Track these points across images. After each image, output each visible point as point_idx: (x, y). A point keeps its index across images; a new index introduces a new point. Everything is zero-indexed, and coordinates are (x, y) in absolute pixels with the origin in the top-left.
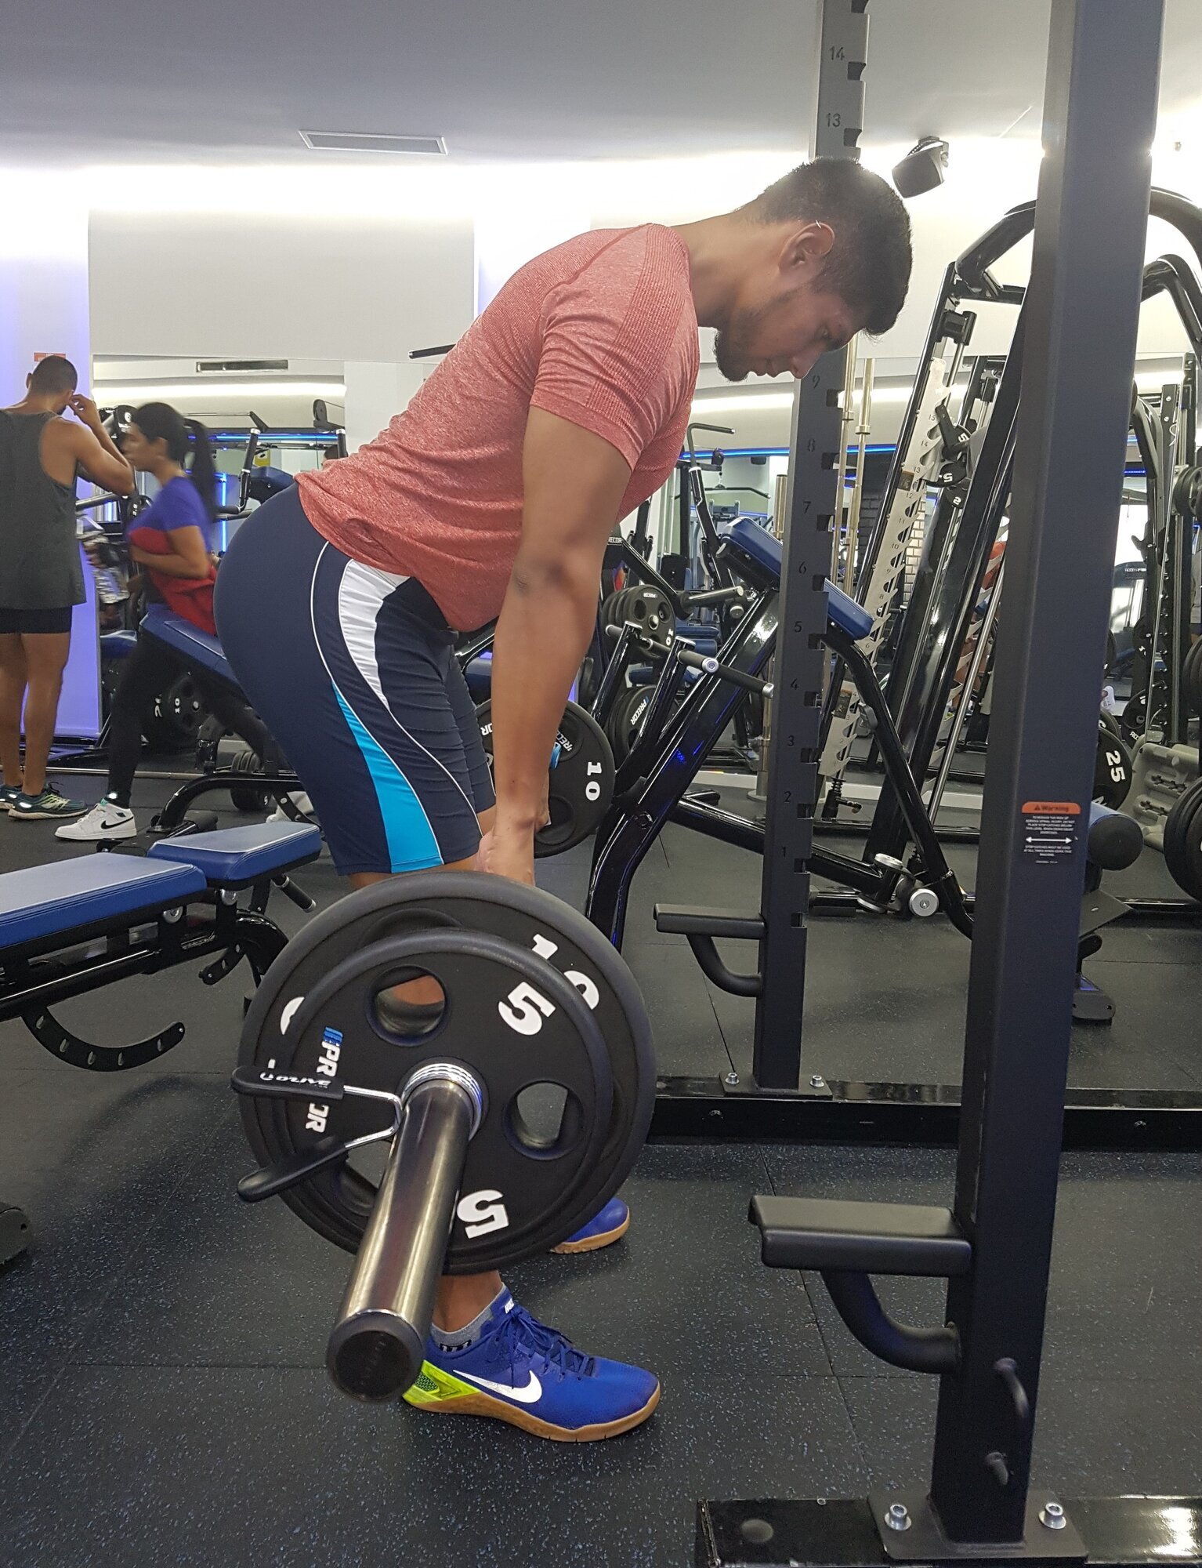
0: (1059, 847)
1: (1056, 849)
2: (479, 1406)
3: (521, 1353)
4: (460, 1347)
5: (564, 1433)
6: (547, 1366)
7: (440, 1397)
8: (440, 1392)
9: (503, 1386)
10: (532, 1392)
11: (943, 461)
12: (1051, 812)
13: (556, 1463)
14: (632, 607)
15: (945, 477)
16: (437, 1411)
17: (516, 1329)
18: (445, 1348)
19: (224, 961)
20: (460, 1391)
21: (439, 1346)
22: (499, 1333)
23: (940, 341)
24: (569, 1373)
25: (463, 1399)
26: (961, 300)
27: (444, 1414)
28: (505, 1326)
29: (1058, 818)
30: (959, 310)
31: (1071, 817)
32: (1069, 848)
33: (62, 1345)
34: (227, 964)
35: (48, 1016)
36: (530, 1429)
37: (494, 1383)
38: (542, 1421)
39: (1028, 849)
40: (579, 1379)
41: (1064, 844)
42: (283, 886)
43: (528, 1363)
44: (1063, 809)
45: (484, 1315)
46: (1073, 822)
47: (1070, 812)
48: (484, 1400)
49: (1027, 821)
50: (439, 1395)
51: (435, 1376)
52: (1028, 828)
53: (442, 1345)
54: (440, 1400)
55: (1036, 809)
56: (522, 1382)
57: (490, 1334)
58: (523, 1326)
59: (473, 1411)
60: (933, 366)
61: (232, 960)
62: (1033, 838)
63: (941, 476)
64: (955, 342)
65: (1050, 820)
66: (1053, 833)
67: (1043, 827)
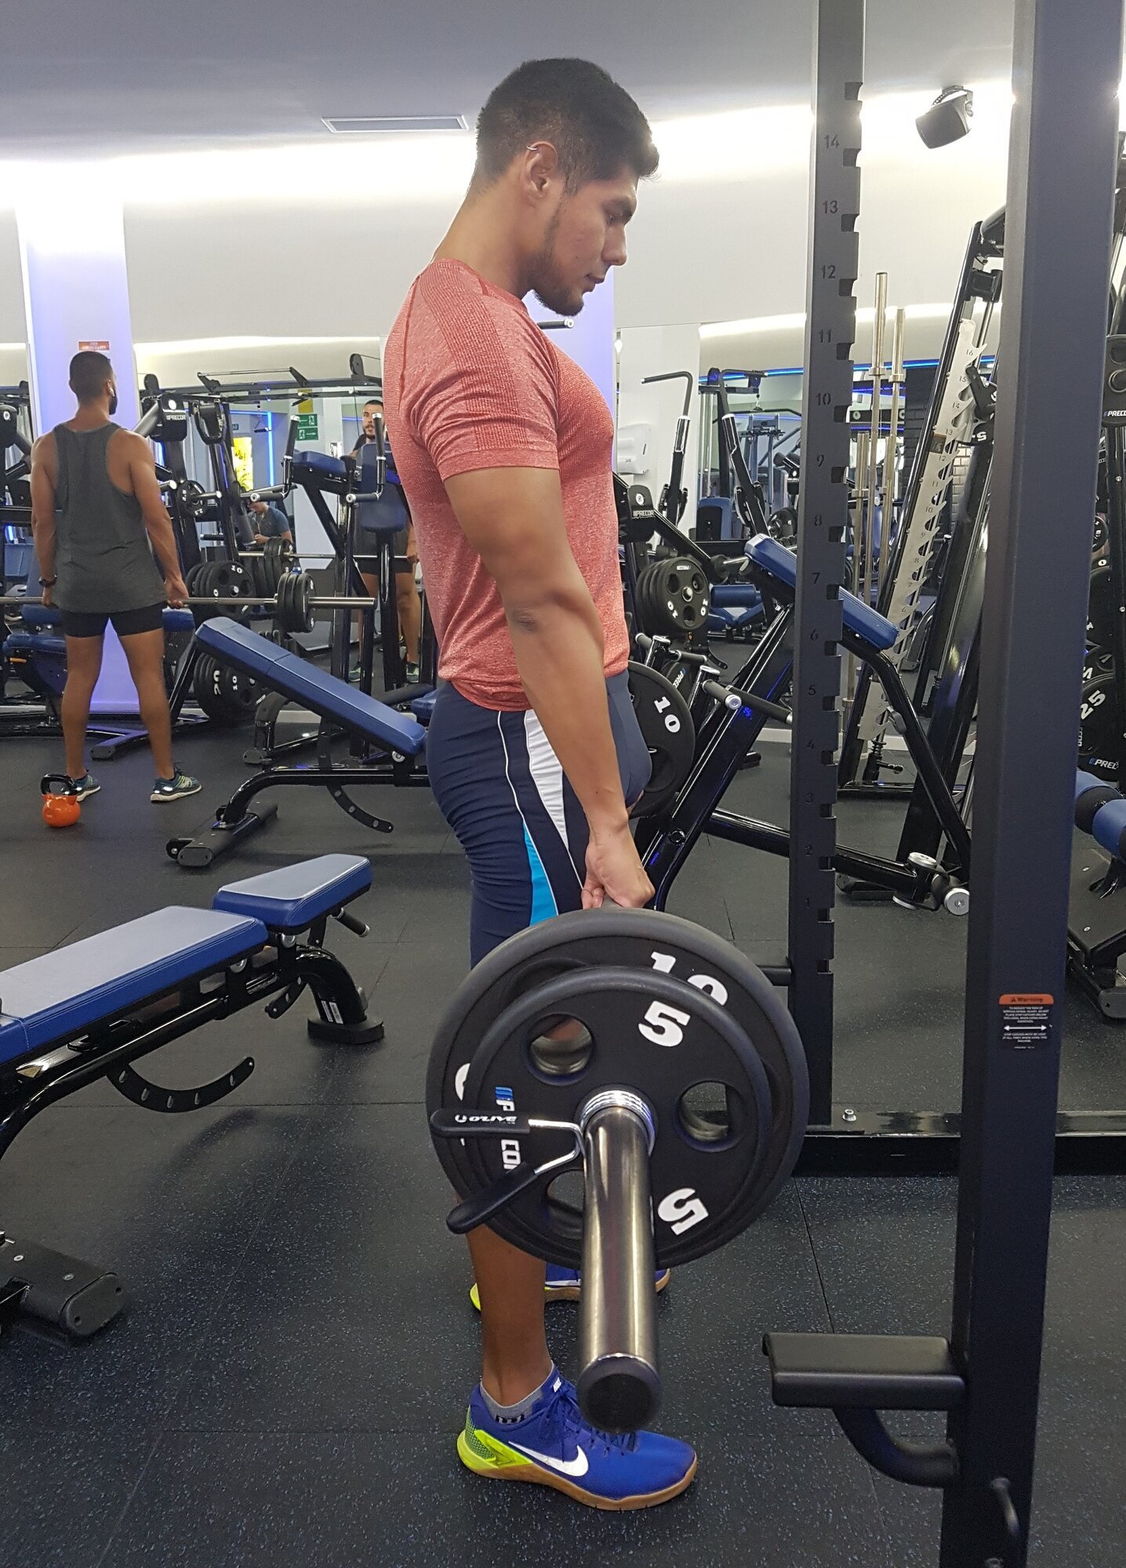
0: (1035, 1034)
1: (1033, 1036)
2: (531, 1475)
3: (570, 1429)
4: (514, 1420)
5: (612, 1504)
6: (593, 1441)
7: (497, 1465)
8: (497, 1460)
9: (553, 1459)
10: (579, 1466)
11: (976, 421)
12: (1026, 1003)
13: (602, 1533)
14: (666, 580)
15: (979, 436)
16: (494, 1477)
17: (564, 1406)
18: (501, 1420)
19: (287, 995)
20: (514, 1461)
21: (495, 1417)
22: (550, 1411)
23: (969, 300)
24: (614, 1448)
25: (518, 1467)
26: (989, 259)
27: (500, 1480)
28: (556, 1403)
29: (1033, 1008)
30: (987, 269)
31: (1045, 1007)
32: (1045, 1034)
33: (158, 1411)
34: (290, 997)
35: (130, 1071)
36: (578, 1498)
37: (545, 1456)
38: (588, 1493)
39: (1007, 1037)
40: (623, 1454)
41: (1040, 1031)
42: (338, 917)
43: (575, 1438)
44: (1035, 1000)
45: (535, 1394)
46: (1047, 1011)
47: (1044, 1002)
48: (536, 1471)
49: (1005, 1012)
50: (496, 1462)
51: (493, 1446)
52: (1005, 1018)
53: (498, 1417)
54: (496, 1467)
55: (1012, 1001)
56: (568, 1456)
57: (542, 1411)
58: (570, 1403)
59: (527, 1478)
60: (962, 328)
61: (295, 993)
62: (1011, 1026)
63: (974, 436)
64: (984, 300)
65: (1026, 1010)
66: (1029, 1022)
67: (1019, 1017)
